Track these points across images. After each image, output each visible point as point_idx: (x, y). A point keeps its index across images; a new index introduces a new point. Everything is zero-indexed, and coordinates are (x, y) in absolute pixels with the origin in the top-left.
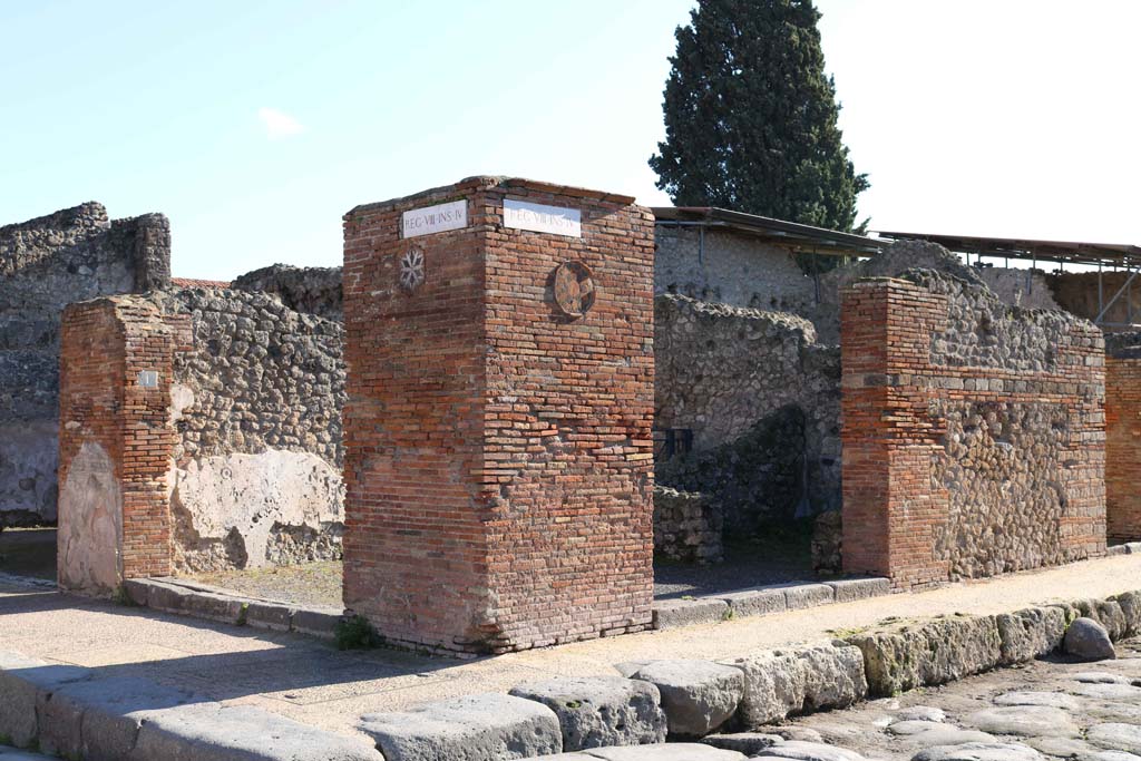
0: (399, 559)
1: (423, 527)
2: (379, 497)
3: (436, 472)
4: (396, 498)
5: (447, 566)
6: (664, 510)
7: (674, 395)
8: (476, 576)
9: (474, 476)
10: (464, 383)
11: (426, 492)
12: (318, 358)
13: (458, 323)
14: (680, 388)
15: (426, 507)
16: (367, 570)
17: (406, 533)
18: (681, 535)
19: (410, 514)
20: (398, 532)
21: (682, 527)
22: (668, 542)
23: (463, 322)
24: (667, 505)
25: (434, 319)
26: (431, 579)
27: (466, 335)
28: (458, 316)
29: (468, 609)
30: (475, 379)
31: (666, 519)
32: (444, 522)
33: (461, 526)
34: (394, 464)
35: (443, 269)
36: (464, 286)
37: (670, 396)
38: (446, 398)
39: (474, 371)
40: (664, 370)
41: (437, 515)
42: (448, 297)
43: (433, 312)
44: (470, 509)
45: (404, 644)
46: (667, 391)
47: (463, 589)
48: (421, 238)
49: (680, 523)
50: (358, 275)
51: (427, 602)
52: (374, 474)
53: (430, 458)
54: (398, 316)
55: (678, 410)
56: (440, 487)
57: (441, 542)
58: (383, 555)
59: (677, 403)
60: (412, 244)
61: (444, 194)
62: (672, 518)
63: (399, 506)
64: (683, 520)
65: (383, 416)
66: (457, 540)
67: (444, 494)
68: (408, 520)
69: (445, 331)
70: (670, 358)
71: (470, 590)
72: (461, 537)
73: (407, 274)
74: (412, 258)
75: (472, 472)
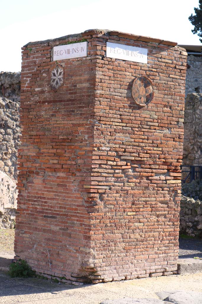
0: (44, 231)
1: (58, 214)
2: (35, 197)
3: (66, 186)
4: (44, 198)
5: (70, 235)
6: (187, 209)
7: (195, 147)
8: (84, 242)
9: (86, 188)
10: (82, 139)
11: (60, 196)
12: (6, 121)
13: (80, 107)
14: (199, 144)
15: (59, 204)
16: (28, 235)
17: (48, 217)
18: (195, 223)
19: (51, 207)
20: (45, 216)
21: (196, 219)
22: (188, 227)
23: (83, 107)
24: (189, 207)
25: (68, 105)
26: (61, 242)
27: (84, 114)
28: (80, 104)
29: (80, 259)
30: (88, 137)
31: (188, 215)
32: (69, 212)
33: (78, 215)
34: (44, 181)
35: (74, 78)
36: (84, 88)
37: (193, 148)
38: (73, 147)
39: (88, 133)
40: (191, 134)
41: (65, 208)
42: (76, 93)
43: (68, 101)
44: (83, 206)
45: (45, 276)
46: (192, 145)
47: (77, 248)
48: (62, 61)
49: (195, 217)
50: (28, 79)
51: (58, 254)
52: (33, 185)
53: (63, 178)
54: (49, 102)
55: (197, 156)
56: (68, 193)
57: (67, 223)
58: (36, 228)
59: (197, 152)
60: (58, 64)
61: (76, 38)
62: (191, 214)
63: (46, 202)
64: (197, 215)
65: (39, 155)
66: (75, 222)
67: (70, 197)
68: (50, 210)
69: (73, 111)
70: (194, 128)
71: (81, 249)
72: (77, 220)
73: (54, 80)
74: (57, 71)
75: (85, 187)
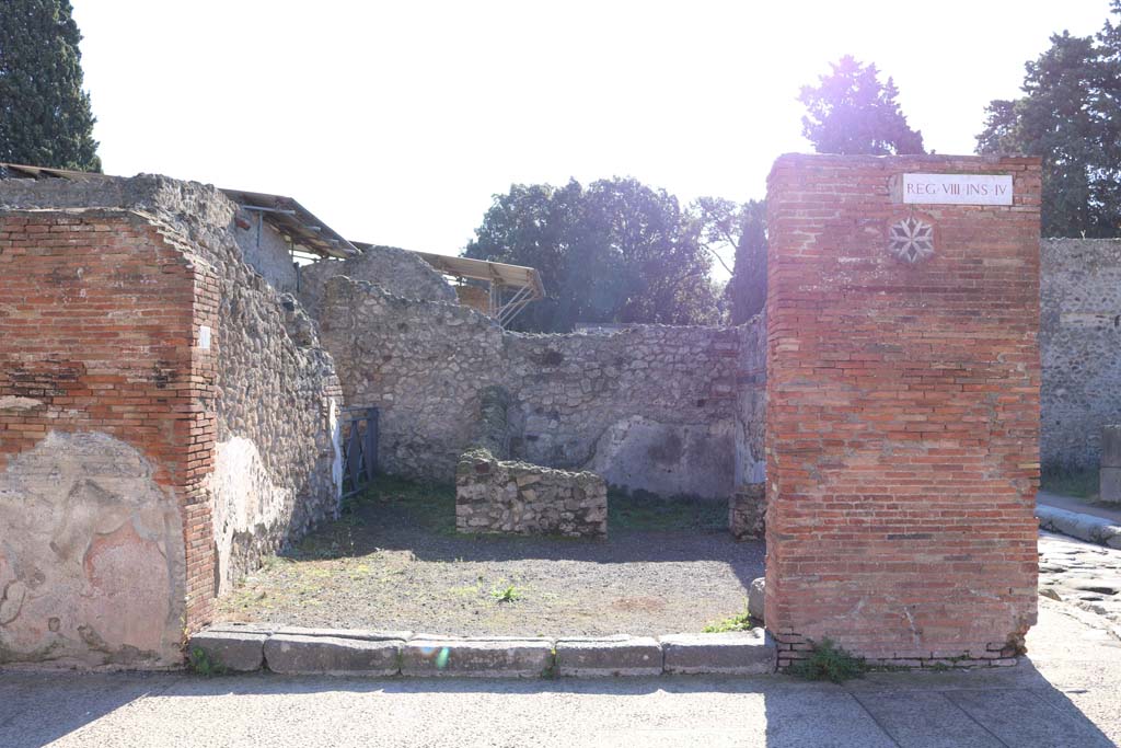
0: (893, 568)
1: (938, 529)
2: (857, 498)
3: (961, 468)
4: (889, 498)
5: (979, 569)
6: (561, 490)
7: (358, 375)
8: (1026, 576)
9: (1023, 470)
10: (1007, 371)
11: (944, 490)
13: (997, 306)
14: (365, 367)
15: (941, 506)
16: (832, 584)
17: (903, 537)
18: (579, 513)
19: (914, 514)
20: (890, 537)
21: (583, 505)
22: (565, 521)
23: (1008, 307)
24: (564, 485)
25: (959, 299)
26: (952, 585)
27: (1009, 321)
28: (999, 298)
29: (1014, 611)
30: (1026, 368)
31: (562, 498)
32: (972, 522)
33: (1001, 524)
34: (882, 460)
35: (972, 245)
36: (1007, 268)
37: (352, 375)
38: (979, 387)
39: (1025, 359)
40: (346, 349)
41: (961, 514)
42: (982, 276)
43: (955, 290)
44: (1017, 505)
45: (899, 662)
46: (348, 369)
47: (1005, 591)
48: (933, 207)
49: (581, 501)
50: (813, 235)
51: (943, 612)
52: (844, 471)
53: (950, 451)
54: (890, 290)
55: (360, 389)
56: (969, 483)
57: (968, 544)
58: (862, 565)
59: (360, 382)
60: (914, 211)
61: (977, 165)
62: (572, 497)
63: (895, 507)
64: (585, 498)
65: (860, 405)
66: (996, 540)
67: (972, 491)
68: (910, 522)
69: (974, 313)
70: (353, 338)
71: (1017, 592)
72: (1002, 536)
74: (912, 227)
75: (1021, 466)
